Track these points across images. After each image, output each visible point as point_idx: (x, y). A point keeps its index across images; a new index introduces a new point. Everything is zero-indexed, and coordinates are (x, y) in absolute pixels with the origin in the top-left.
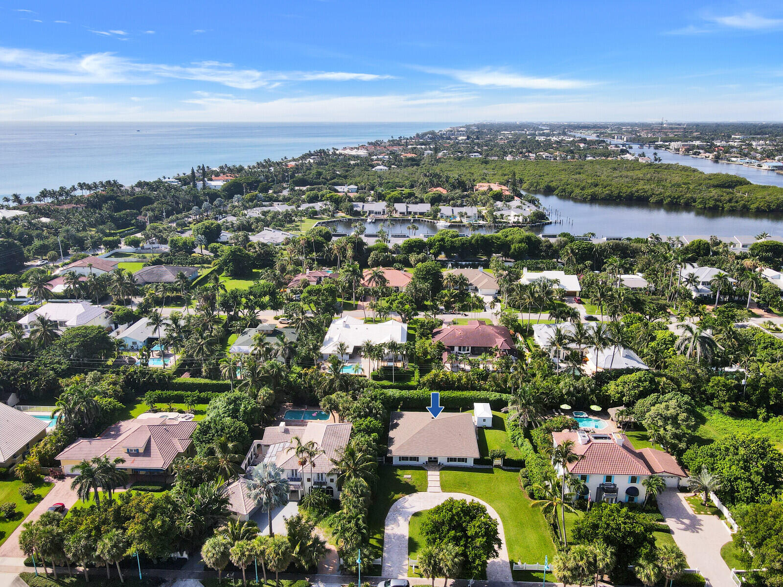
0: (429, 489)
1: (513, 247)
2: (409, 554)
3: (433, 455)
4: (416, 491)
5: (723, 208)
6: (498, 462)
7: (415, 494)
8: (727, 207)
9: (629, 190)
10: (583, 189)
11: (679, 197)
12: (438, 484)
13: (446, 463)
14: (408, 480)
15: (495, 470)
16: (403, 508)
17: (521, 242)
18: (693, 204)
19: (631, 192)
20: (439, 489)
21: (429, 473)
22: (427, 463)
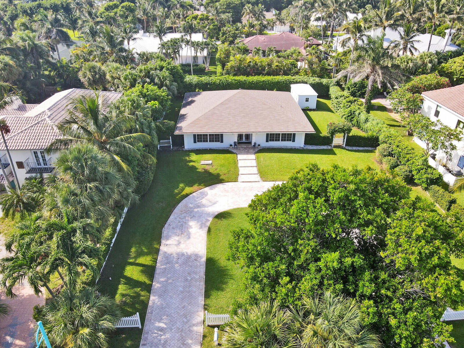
0: (241, 178)
2: (206, 298)
3: (244, 130)
4: (221, 182)
6: (339, 140)
12: (255, 170)
13: (264, 144)
14: (207, 167)
15: (336, 150)
16: (198, 207)
20: (257, 178)
21: (240, 157)
22: (235, 145)
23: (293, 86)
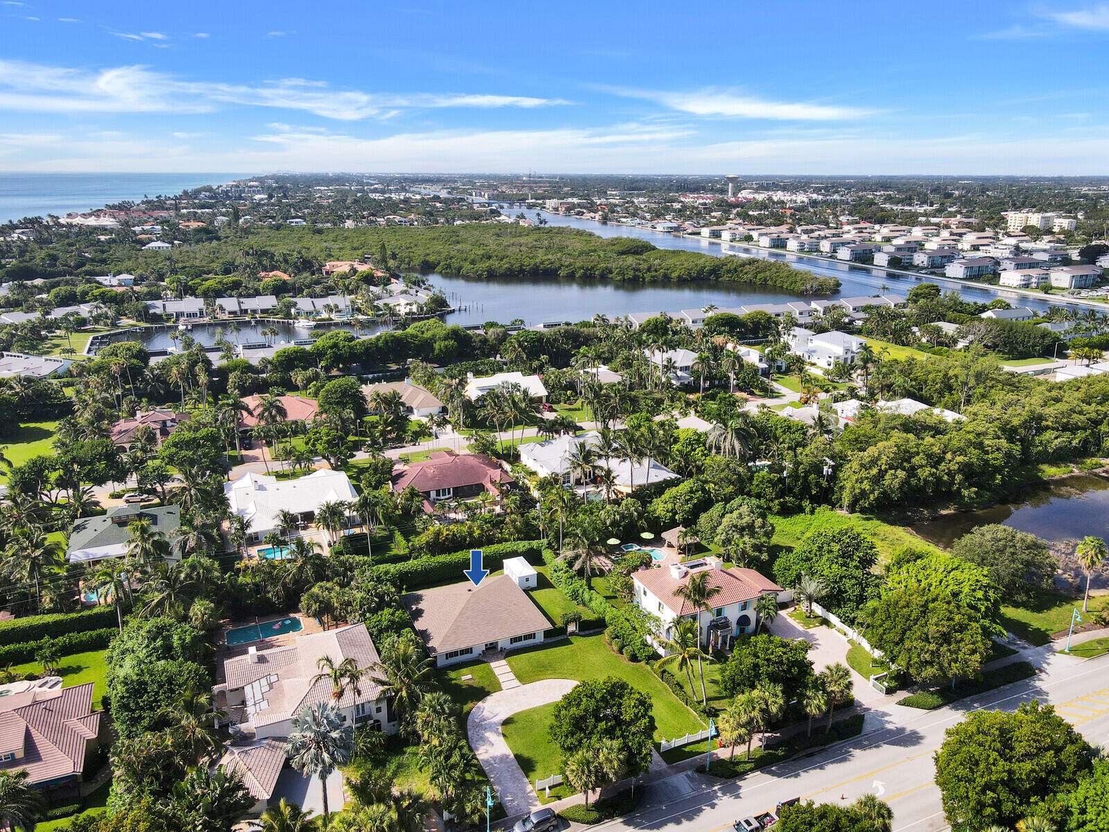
0: (503, 686)
1: (437, 346)
2: (528, 777)
3: (491, 640)
4: (488, 694)
5: (644, 279)
6: (572, 628)
7: (488, 698)
8: (648, 277)
9: (532, 262)
10: (473, 262)
11: (592, 268)
12: (512, 676)
13: (508, 646)
14: (470, 682)
15: (572, 639)
16: (484, 720)
17: (446, 339)
18: (610, 276)
19: (535, 265)
20: (516, 683)
21: (493, 665)
22: (485, 653)
23: (505, 561)
